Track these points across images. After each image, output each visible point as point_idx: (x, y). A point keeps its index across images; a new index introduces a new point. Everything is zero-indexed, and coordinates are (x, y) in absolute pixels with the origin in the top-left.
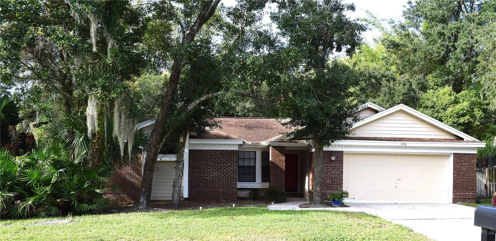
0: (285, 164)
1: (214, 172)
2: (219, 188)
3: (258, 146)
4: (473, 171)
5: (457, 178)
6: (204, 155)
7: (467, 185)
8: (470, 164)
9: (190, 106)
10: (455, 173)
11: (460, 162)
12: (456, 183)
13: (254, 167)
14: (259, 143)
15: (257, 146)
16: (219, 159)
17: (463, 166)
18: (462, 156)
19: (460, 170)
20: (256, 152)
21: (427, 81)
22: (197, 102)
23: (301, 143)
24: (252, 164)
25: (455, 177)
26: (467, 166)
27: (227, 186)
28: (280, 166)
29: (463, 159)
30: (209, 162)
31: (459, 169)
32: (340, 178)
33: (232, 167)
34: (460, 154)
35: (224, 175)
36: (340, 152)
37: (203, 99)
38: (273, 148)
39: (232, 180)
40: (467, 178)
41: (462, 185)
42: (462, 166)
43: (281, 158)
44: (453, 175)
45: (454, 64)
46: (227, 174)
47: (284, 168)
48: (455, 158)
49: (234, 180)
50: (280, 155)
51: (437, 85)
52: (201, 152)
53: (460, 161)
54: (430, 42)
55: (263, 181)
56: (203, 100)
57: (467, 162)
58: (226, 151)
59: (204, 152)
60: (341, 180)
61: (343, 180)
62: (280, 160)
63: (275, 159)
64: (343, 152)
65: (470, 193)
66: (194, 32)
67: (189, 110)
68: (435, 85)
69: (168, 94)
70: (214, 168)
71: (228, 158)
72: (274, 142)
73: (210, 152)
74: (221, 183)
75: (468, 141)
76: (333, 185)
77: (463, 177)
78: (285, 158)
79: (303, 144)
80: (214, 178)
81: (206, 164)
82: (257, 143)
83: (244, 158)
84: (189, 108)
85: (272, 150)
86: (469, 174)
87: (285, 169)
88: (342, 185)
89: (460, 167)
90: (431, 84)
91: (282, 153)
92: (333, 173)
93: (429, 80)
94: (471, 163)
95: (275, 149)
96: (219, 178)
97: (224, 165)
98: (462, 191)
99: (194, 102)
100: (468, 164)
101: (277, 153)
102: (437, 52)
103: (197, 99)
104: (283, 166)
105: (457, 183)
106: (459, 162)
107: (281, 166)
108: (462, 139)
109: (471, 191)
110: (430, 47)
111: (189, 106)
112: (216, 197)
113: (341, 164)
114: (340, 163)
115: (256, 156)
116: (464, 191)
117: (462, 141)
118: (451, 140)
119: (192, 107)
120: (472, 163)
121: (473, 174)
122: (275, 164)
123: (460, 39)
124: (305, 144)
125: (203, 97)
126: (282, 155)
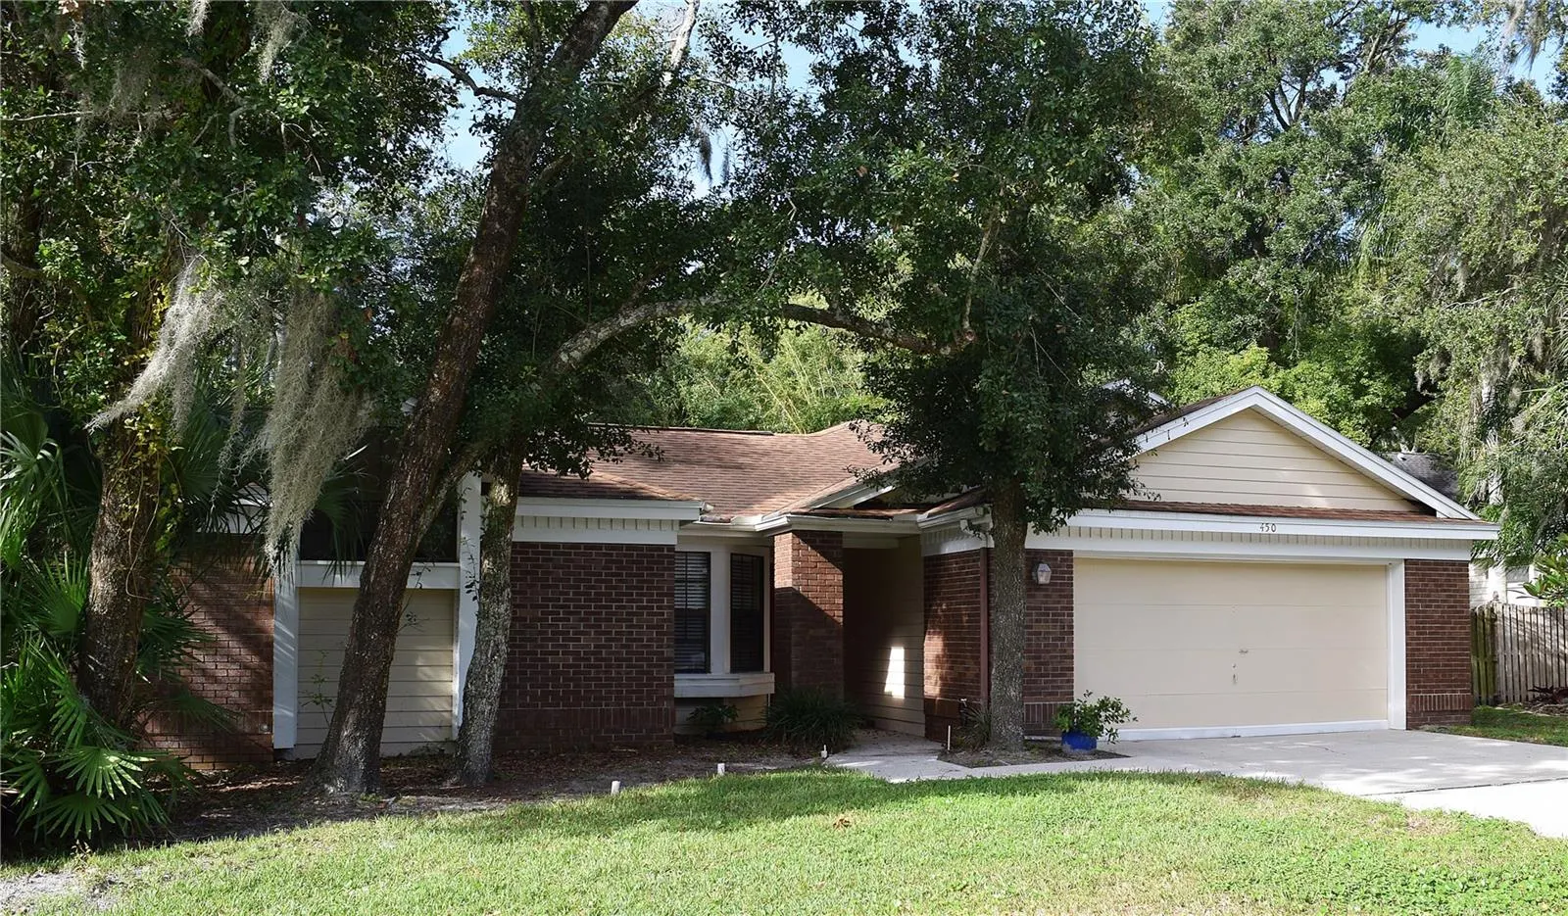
0: (841, 601)
1: (582, 633)
2: (602, 698)
3: (727, 530)
4: (1460, 618)
5: (1418, 644)
6: (539, 566)
7: (1446, 665)
8: (1451, 596)
9: (567, 351)
10: (1412, 628)
11: (1425, 590)
12: (1416, 660)
13: (704, 616)
14: (729, 521)
15: (720, 533)
16: (602, 581)
17: (1434, 601)
18: (1429, 569)
19: (1427, 617)
20: (709, 554)
21: (1173, 326)
22: (603, 334)
23: (904, 522)
24: (695, 603)
25: (1412, 639)
26: (1445, 601)
27: (634, 692)
28: (823, 607)
29: (1434, 580)
30: (561, 593)
31: (1423, 612)
32: (1065, 651)
33: (656, 614)
34: (1425, 562)
35: (623, 646)
36: (1060, 553)
37: (629, 322)
38: (797, 540)
39: (655, 666)
40: (1446, 644)
41: (1434, 666)
42: (1430, 601)
43: (829, 577)
44: (1407, 633)
45: (1274, 272)
46: (635, 640)
47: (838, 615)
48: (1412, 574)
49: (662, 666)
50: (824, 564)
51: (1210, 342)
52: (527, 553)
53: (1426, 585)
54: (1195, 198)
55: (734, 669)
56: (630, 329)
57: (1445, 591)
58: (630, 547)
59: (542, 553)
60: (1066, 657)
61: (1072, 657)
62: (824, 587)
63: (804, 582)
64: (1070, 553)
65: (1454, 692)
66: (591, 39)
67: (563, 365)
68: (1201, 342)
69: (477, 291)
70: (582, 620)
71: (636, 575)
72: (805, 514)
73: (563, 554)
74: (612, 679)
75: (1449, 520)
76: (1042, 676)
77: (1436, 639)
78: (841, 577)
79: (912, 525)
80: (583, 659)
81: (550, 600)
82: (721, 521)
83: (686, 581)
84: (564, 358)
85: (796, 547)
86: (1452, 628)
87: (841, 620)
88: (1072, 675)
89: (1427, 606)
90: (1189, 336)
91: (831, 559)
92: (1040, 633)
93: (1183, 323)
94: (1454, 591)
95: (805, 541)
96: (602, 660)
97: (624, 607)
98: (1434, 687)
99: (588, 335)
100: (1448, 596)
101: (813, 559)
102: (1221, 230)
103: (599, 322)
104: (834, 606)
105: (1419, 660)
106: (1421, 590)
107: (827, 607)
108: (1432, 512)
109: (1459, 686)
110: (1197, 214)
111: (565, 351)
112: (592, 737)
113: (1065, 597)
114: (1061, 596)
115: (709, 571)
116: (1439, 686)
117: (1431, 518)
118: (1398, 516)
119: (576, 354)
120: (1458, 591)
121: (1461, 628)
122: (806, 600)
123: (1298, 194)
124: (917, 523)
125: (626, 317)
126: (830, 565)
